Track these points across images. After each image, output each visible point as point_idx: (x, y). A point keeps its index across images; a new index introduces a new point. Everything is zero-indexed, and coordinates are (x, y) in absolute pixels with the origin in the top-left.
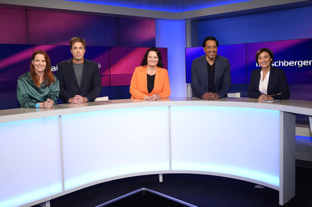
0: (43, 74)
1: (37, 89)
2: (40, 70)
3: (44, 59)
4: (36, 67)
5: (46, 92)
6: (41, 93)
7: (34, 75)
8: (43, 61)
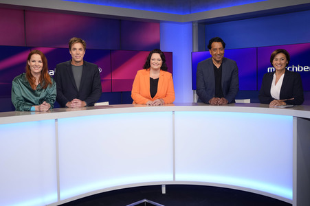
0: (39, 76)
1: (33, 91)
2: (37, 71)
3: (40, 60)
4: (32, 68)
5: (43, 94)
6: (36, 95)
7: (30, 76)
8: (40, 62)
